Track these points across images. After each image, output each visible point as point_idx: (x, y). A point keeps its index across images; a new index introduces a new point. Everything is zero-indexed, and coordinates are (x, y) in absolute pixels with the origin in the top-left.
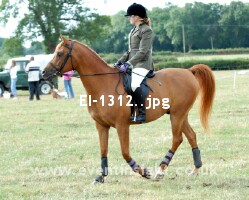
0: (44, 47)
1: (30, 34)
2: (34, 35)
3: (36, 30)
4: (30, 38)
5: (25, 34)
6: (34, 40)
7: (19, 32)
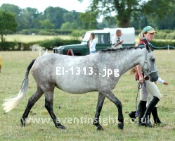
0: (118, 22)
1: (105, 9)
2: (108, 9)
3: (110, 5)
4: (105, 12)
5: (100, 9)
6: (108, 15)
7: (94, 7)
